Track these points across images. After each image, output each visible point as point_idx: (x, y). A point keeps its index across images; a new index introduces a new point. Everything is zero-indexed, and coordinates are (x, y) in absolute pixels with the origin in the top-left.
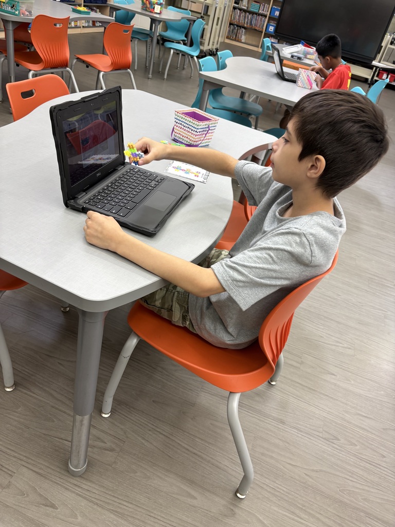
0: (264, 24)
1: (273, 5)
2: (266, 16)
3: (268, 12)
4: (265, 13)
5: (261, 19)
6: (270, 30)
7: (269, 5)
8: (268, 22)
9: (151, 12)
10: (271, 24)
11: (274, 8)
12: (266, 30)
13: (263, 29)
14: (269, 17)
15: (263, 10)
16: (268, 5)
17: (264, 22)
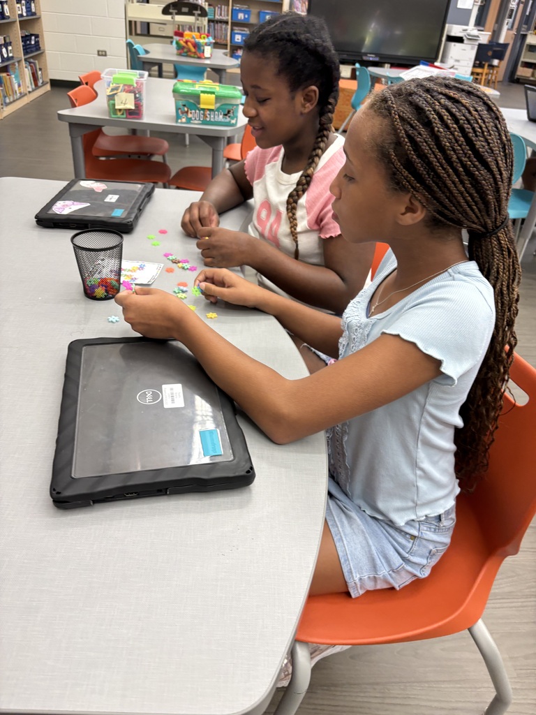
0: (227, 35)
1: (233, 6)
2: (226, 23)
3: (228, 15)
4: (225, 18)
5: (221, 27)
6: (236, 40)
7: (228, 5)
8: (232, 30)
9: (199, 58)
10: (236, 31)
11: (236, 10)
12: (231, 42)
13: (227, 40)
14: (232, 23)
15: (221, 15)
16: (226, 7)
17: (226, 30)
